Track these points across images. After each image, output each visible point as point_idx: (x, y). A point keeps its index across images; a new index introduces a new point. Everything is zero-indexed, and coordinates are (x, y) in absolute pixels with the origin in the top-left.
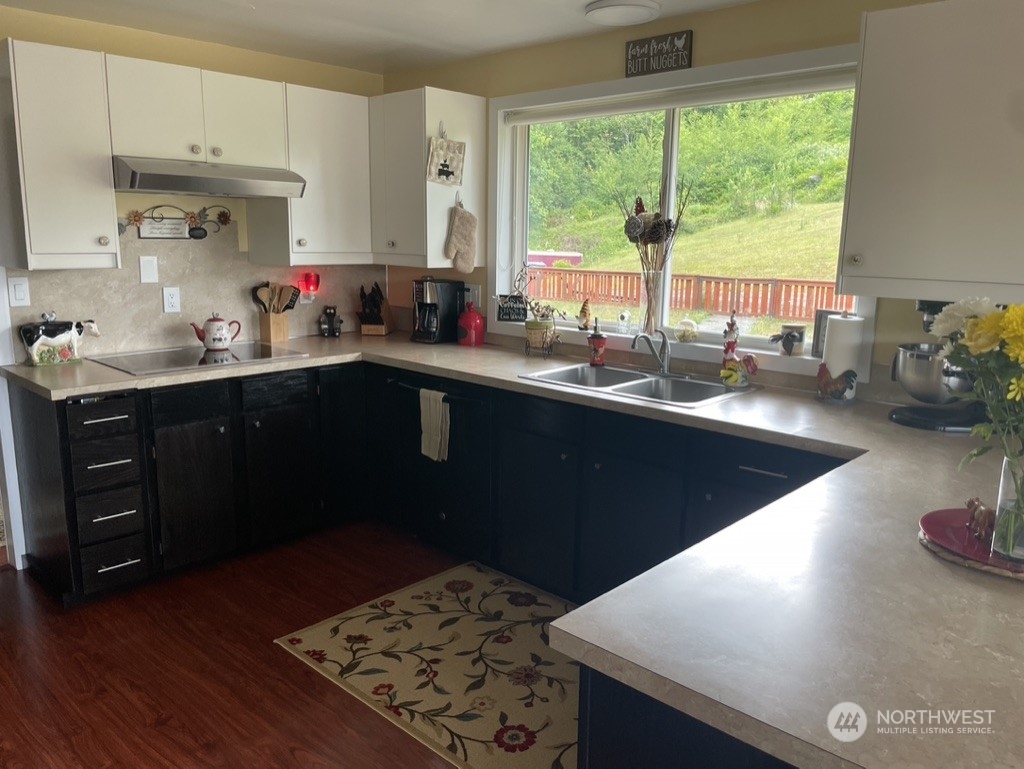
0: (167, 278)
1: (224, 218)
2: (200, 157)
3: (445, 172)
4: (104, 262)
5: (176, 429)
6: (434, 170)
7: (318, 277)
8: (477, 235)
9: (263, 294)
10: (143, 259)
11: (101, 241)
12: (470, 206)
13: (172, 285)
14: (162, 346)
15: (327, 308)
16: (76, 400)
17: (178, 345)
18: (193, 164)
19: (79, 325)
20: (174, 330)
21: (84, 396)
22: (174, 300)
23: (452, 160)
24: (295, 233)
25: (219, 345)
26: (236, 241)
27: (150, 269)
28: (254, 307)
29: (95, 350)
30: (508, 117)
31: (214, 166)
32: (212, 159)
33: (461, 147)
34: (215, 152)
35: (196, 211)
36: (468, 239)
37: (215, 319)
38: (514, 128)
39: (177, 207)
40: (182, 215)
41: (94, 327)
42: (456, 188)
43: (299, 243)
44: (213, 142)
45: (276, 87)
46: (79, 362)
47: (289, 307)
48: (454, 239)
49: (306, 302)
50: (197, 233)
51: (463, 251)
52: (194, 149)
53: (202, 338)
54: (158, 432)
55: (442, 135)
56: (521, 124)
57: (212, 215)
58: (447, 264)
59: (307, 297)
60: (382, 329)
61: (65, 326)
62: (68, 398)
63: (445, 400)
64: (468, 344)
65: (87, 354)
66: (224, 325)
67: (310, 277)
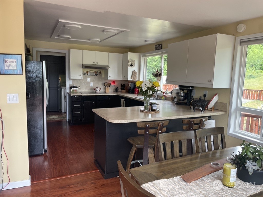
0: (91, 81)
1: (100, 72)
2: (95, 64)
3: (131, 65)
4: (80, 78)
5: (87, 102)
6: (129, 65)
7: (115, 82)
8: (137, 75)
9: (105, 84)
10: (88, 78)
11: (80, 75)
12: (136, 71)
13: (92, 82)
14: (89, 91)
15: (116, 87)
16: (74, 96)
17: (92, 91)
18: (94, 65)
19: (78, 87)
20: (91, 89)
21: (76, 96)
22: (92, 84)
23: (133, 63)
24: (109, 75)
25: (97, 91)
26: (102, 76)
27: (89, 79)
28: (104, 86)
29: (80, 91)
30: (143, 56)
31: (97, 65)
32: (96, 64)
33: (134, 61)
34: (97, 63)
35: (96, 71)
36: (135, 76)
37: (97, 87)
38: (144, 58)
39: (93, 71)
40: (94, 72)
41: (80, 87)
42: (133, 68)
43: (109, 76)
44: (96, 62)
45: (107, 53)
46: (77, 92)
47: (109, 86)
48: (133, 76)
49: (113, 86)
50: (96, 75)
51: (134, 78)
52: (94, 63)
53: (95, 90)
54: (84, 102)
55: (131, 59)
56: (145, 58)
57: (99, 72)
58: (132, 80)
59: (113, 85)
60: (125, 91)
61: (76, 87)
62: (73, 96)
63: (124, 100)
64: (135, 94)
65: (79, 91)
66: (98, 88)
67: (114, 82)
